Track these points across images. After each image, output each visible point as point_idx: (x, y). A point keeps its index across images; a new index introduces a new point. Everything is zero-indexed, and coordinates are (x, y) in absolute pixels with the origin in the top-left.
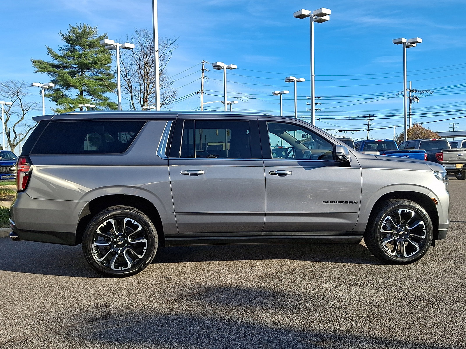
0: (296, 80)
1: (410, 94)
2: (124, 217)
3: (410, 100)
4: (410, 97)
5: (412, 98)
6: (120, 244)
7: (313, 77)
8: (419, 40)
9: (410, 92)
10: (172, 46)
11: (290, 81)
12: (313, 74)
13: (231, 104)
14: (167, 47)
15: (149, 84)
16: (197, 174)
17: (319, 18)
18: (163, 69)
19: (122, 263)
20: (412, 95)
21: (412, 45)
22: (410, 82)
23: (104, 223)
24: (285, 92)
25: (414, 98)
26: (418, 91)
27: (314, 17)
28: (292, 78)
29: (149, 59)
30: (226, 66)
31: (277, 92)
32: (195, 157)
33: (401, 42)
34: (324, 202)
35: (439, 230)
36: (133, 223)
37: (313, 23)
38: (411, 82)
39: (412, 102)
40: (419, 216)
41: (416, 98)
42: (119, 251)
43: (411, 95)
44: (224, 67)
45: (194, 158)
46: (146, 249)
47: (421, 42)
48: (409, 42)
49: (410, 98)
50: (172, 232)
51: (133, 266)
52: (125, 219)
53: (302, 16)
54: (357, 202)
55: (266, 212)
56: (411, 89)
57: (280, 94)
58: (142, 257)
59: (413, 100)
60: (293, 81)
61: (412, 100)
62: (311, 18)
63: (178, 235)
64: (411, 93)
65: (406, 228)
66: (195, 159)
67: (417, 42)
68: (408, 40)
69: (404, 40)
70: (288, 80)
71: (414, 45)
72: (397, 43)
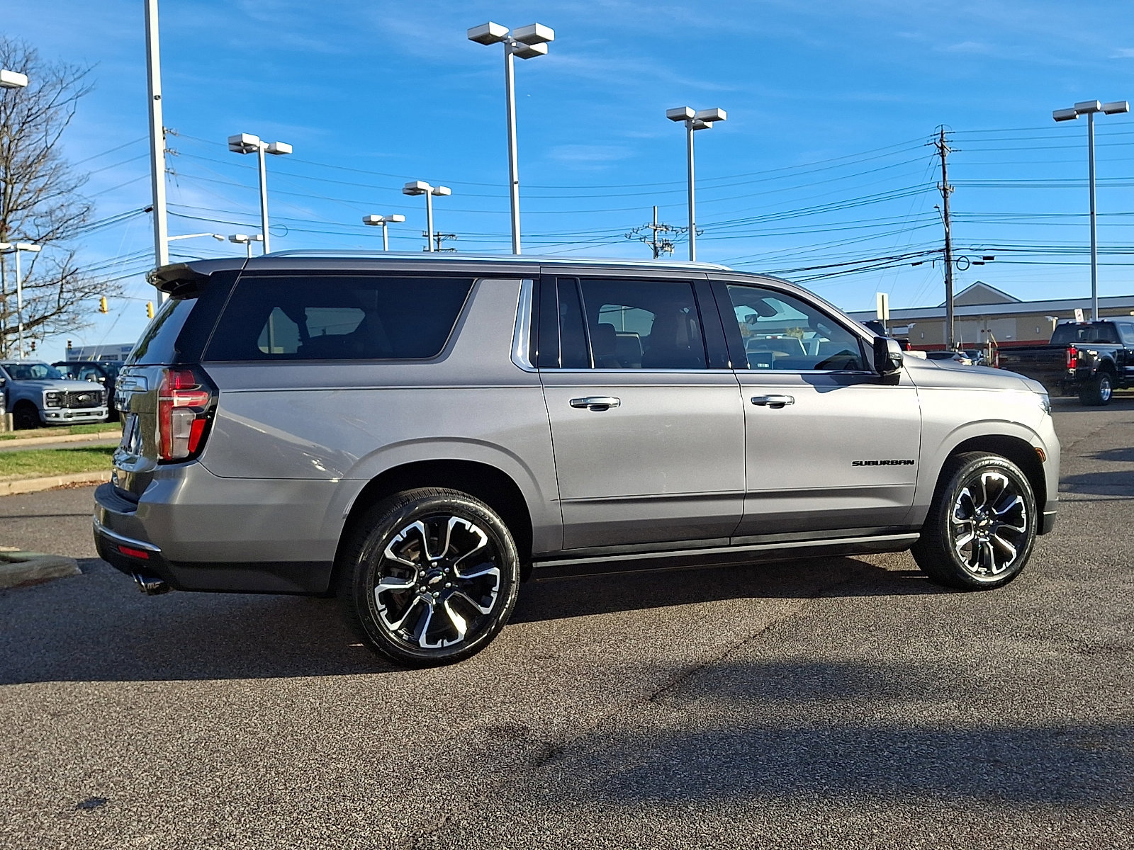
0: (430, 190)
1: (654, 236)
2: (447, 514)
3: (655, 248)
4: (655, 241)
5: (659, 245)
6: (435, 582)
7: (516, 187)
8: (722, 114)
9: (655, 230)
10: (78, 85)
11: (415, 191)
12: (516, 179)
13: (249, 241)
14: (64, 86)
15: (15, 183)
16: (605, 407)
17: (524, 46)
18: (52, 145)
19: (442, 629)
20: (659, 237)
21: (706, 123)
22: (654, 207)
23: (401, 532)
24: (396, 218)
25: (663, 244)
26: (670, 229)
27: (514, 44)
28: (421, 185)
29: (12, 115)
30: (264, 146)
31: (374, 218)
32: (593, 367)
33: (685, 117)
34: (854, 463)
35: (1045, 513)
36: (467, 528)
37: (511, 56)
38: (656, 208)
39: (660, 253)
40: (1015, 487)
41: (668, 245)
42: (434, 600)
43: (656, 237)
44: (259, 147)
45: (591, 368)
46: (497, 590)
47: (725, 118)
48: (701, 117)
49: (654, 244)
50: (550, 548)
51: (470, 636)
52: (449, 521)
53: (487, 39)
54: (913, 461)
55: (748, 492)
56: (656, 223)
57: (381, 223)
58: (489, 613)
59: (662, 248)
60: (422, 192)
61: (659, 249)
62: (508, 44)
63: (560, 554)
64: (656, 232)
65: (991, 512)
66: (593, 373)
67: (716, 119)
68: (698, 113)
69: (690, 113)
70: (410, 189)
71: (709, 124)
72: (676, 119)
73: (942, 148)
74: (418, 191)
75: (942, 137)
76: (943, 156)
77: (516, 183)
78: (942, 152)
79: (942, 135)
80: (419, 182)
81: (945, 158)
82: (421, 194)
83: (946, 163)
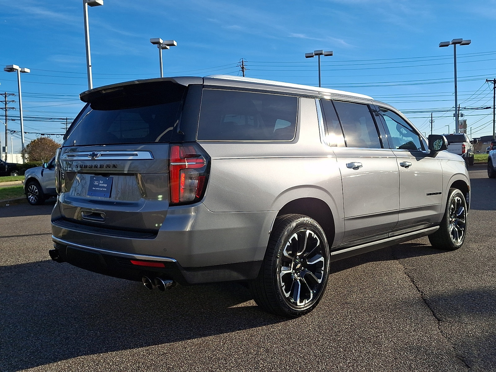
0: (20, 69)
8: (175, 43)
11: (11, 70)
21: (167, 47)
28: (15, 67)
33: (158, 43)
46: (323, 269)
47: (176, 45)
48: (165, 43)
60: (15, 70)
63: (340, 247)
67: (173, 45)
68: (165, 42)
69: (161, 41)
70: (8, 68)
71: (168, 47)
72: (154, 43)
73: (243, 68)
74: (13, 70)
75: (243, 63)
76: (243, 72)
77: (90, 66)
78: (243, 70)
79: (243, 62)
80: (14, 65)
81: (244, 72)
82: (14, 71)
83: (244, 74)
